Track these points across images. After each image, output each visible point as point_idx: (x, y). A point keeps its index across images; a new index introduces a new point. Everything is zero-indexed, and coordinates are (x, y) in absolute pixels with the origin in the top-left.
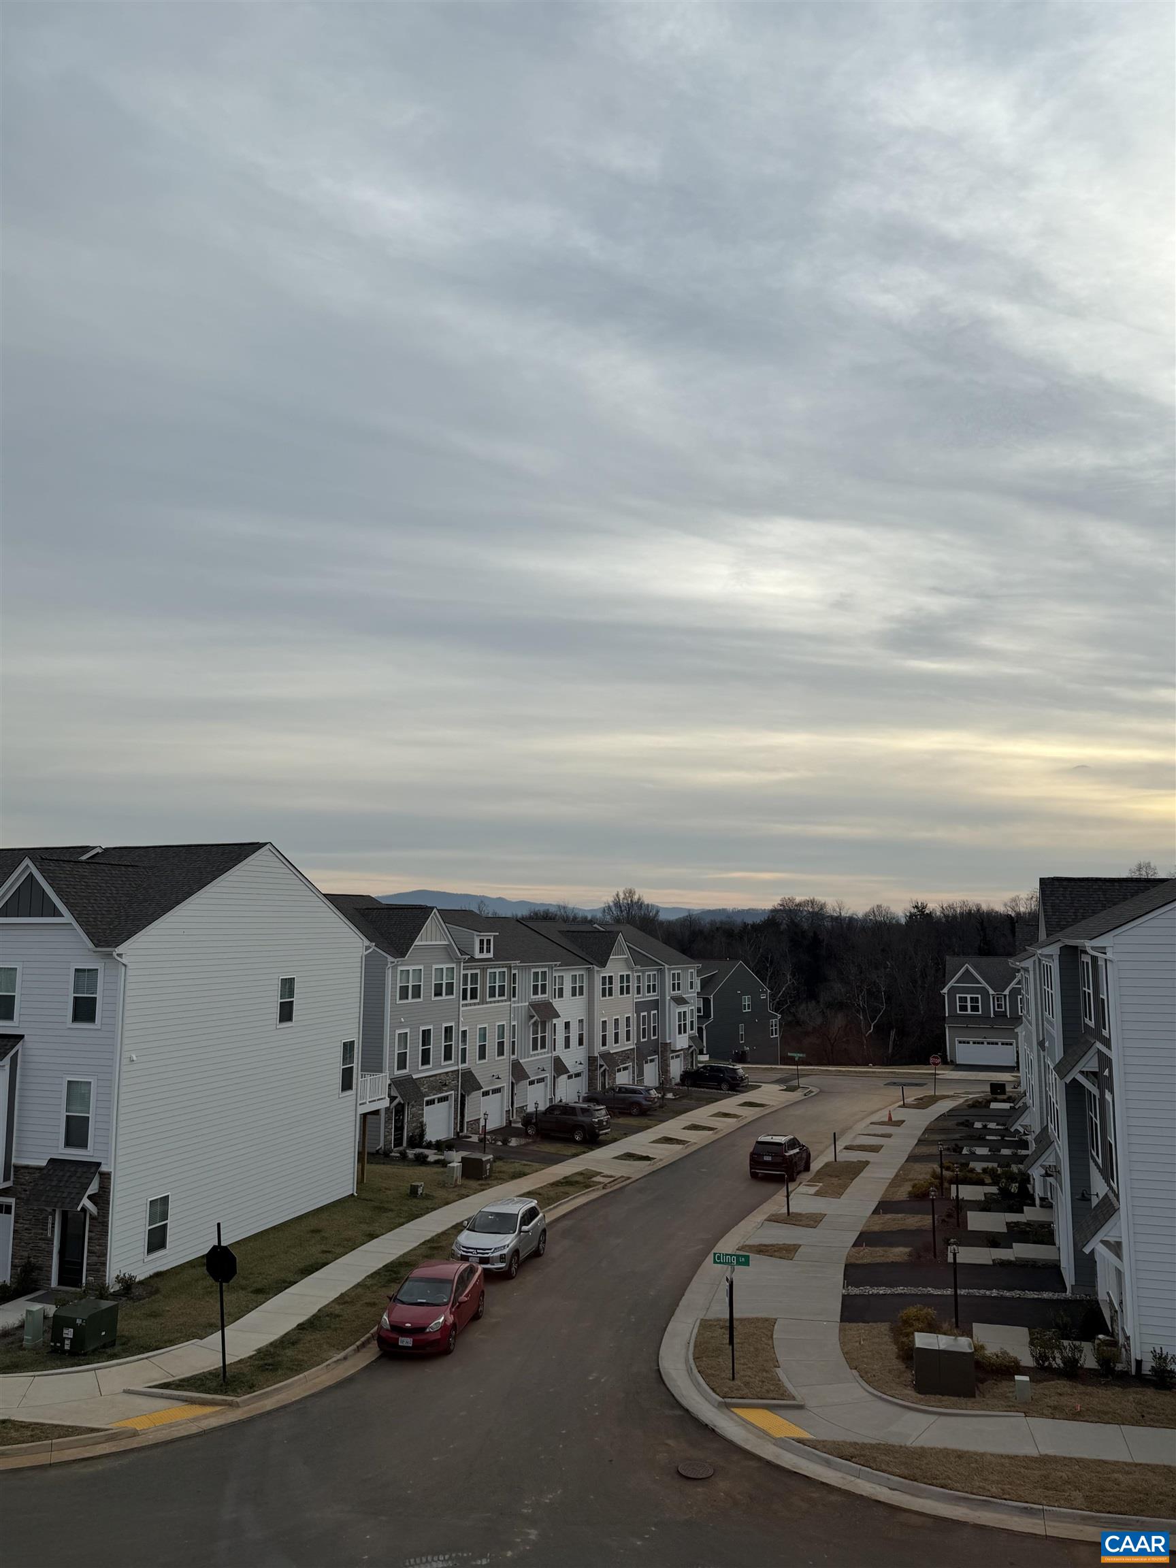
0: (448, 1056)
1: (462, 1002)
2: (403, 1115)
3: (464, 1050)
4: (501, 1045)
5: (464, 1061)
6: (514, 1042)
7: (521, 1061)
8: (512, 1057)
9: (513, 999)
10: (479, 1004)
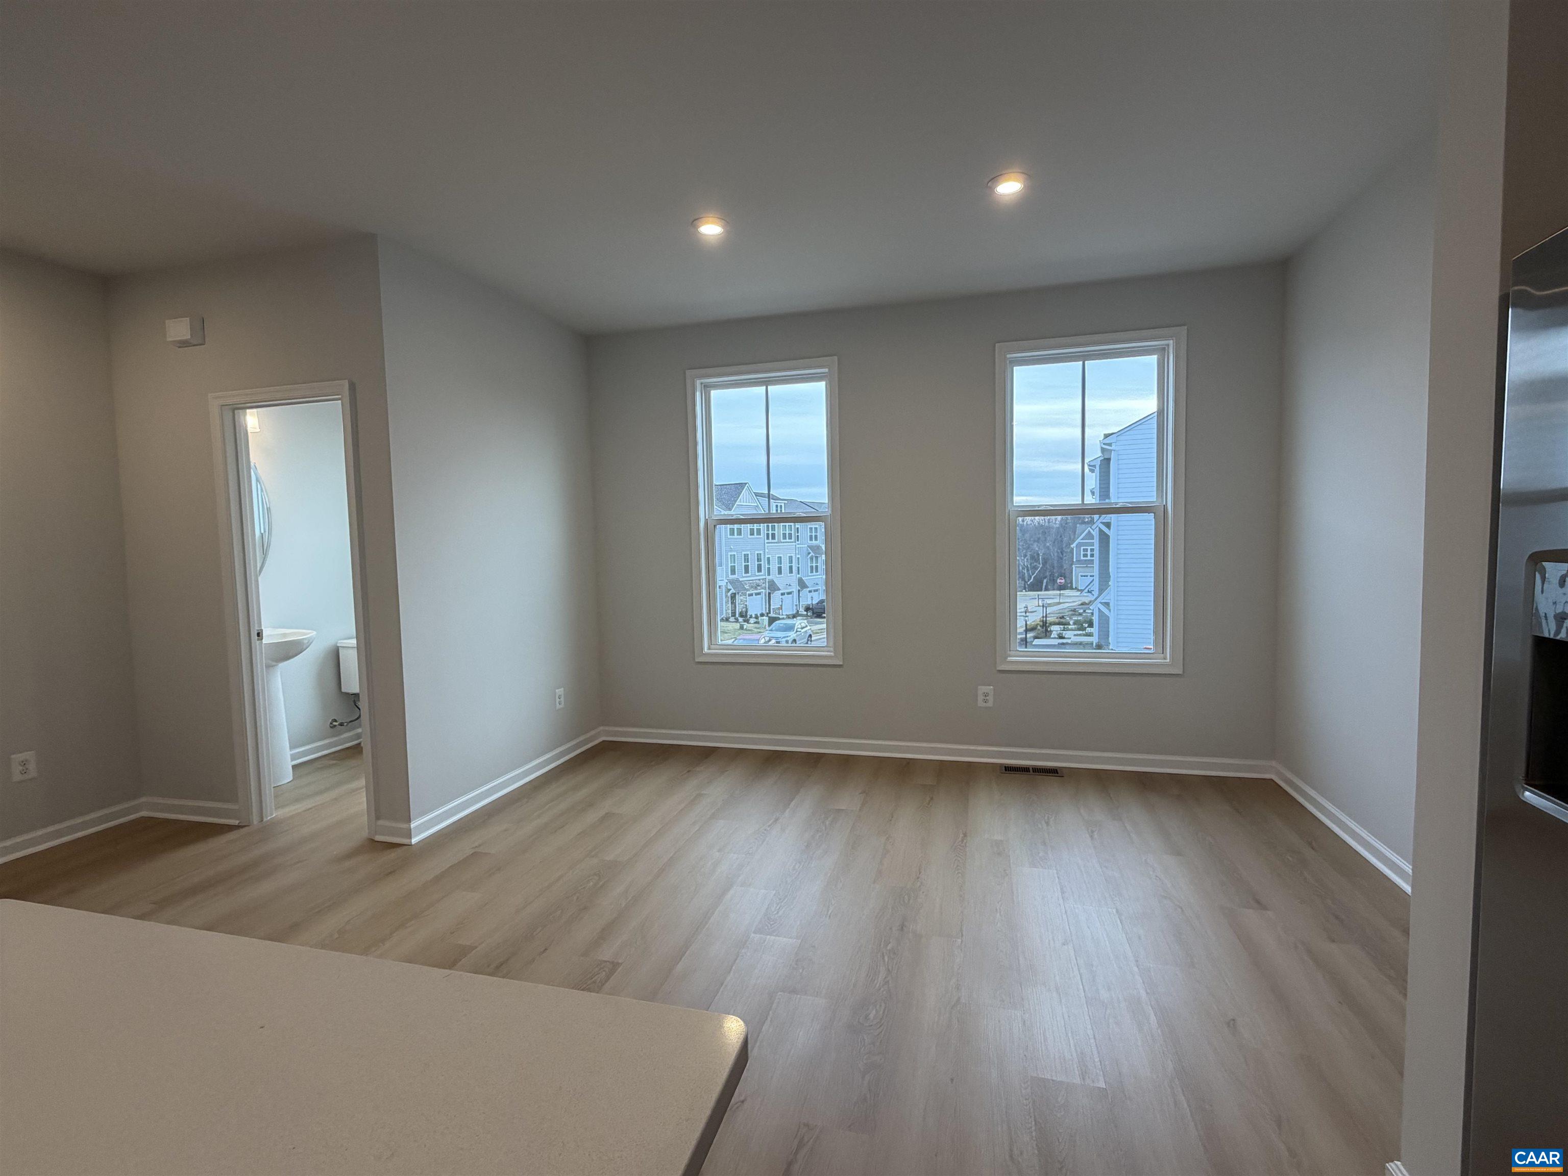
0: (759, 570)
1: (766, 541)
2: (735, 599)
3: (769, 569)
4: (791, 568)
5: (769, 574)
6: (798, 567)
7: (803, 579)
8: (798, 576)
9: (797, 542)
10: (776, 543)
